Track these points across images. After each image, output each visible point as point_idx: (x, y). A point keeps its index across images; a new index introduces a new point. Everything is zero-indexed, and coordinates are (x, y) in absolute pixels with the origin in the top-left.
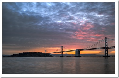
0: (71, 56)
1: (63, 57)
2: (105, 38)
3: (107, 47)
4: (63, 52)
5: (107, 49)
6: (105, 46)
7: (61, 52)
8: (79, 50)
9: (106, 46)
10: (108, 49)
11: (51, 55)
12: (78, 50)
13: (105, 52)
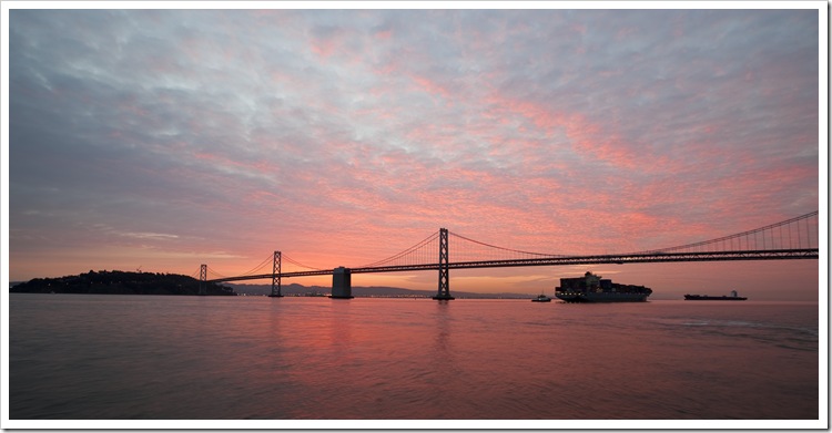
0: (315, 292)
1: (279, 296)
2: (442, 230)
3: (447, 264)
4: (280, 275)
5: (447, 272)
6: (441, 259)
7: (273, 276)
8: (349, 270)
9: (444, 261)
10: (450, 271)
11: (229, 288)
12: (342, 271)
13: (440, 282)
